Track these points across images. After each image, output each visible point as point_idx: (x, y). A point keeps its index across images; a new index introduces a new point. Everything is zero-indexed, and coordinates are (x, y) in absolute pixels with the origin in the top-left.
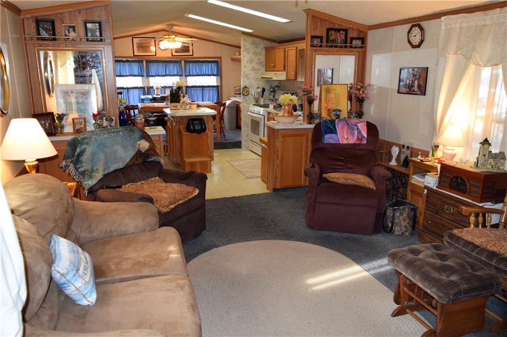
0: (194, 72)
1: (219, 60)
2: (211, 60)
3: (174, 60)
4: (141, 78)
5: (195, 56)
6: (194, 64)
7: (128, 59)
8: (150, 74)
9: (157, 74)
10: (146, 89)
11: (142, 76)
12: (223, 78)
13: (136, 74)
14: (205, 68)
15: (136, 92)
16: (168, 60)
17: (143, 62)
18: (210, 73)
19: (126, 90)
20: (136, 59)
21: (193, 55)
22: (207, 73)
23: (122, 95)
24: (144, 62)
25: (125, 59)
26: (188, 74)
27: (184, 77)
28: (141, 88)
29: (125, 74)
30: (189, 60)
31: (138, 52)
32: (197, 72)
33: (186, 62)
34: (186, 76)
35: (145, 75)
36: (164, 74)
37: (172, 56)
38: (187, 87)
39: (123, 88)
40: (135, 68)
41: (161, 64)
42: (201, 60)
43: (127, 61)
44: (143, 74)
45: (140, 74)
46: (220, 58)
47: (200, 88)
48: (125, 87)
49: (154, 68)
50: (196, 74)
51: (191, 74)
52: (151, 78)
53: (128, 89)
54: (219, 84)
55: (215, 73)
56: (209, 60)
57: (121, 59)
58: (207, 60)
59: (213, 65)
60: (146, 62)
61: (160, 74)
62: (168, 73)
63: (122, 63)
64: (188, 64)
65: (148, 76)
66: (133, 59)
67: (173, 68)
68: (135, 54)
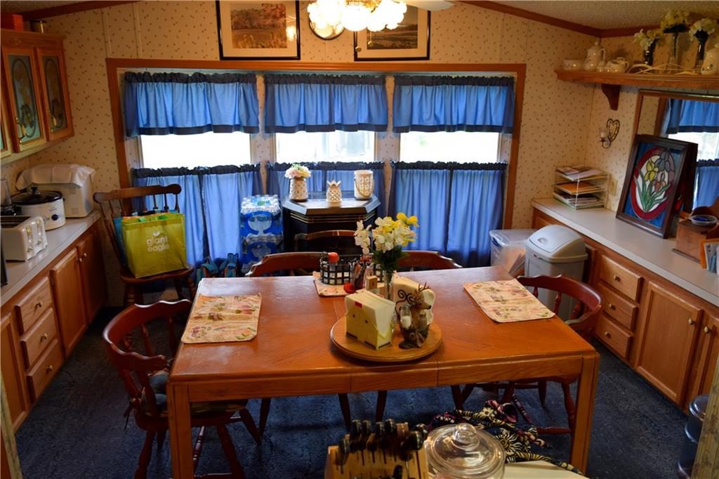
0: (426, 116)
1: (515, 75)
2: (488, 75)
3: (360, 73)
4: (247, 135)
5: (434, 59)
6: (429, 89)
7: (204, 72)
8: (279, 123)
9: (302, 122)
10: (263, 171)
11: (249, 130)
12: (523, 141)
13: (231, 123)
14: (464, 102)
15: (229, 184)
16: (340, 73)
17: (254, 82)
18: (479, 122)
19: (196, 177)
20: (231, 71)
21: (427, 58)
22: (470, 122)
23: (182, 195)
24: (260, 80)
25: (190, 72)
26: (404, 123)
27: (390, 133)
28: (246, 168)
29: (189, 125)
30: (412, 74)
31: (236, 45)
32: (436, 117)
33: (402, 81)
34: (400, 130)
35: (261, 126)
36: (326, 121)
37: (356, 59)
38: (400, 166)
39: (183, 172)
40: (227, 100)
41: (316, 87)
42: (454, 75)
43: (198, 78)
44: (253, 124)
45: (244, 124)
46: (521, 68)
47: (440, 172)
48: (191, 168)
49: (290, 101)
50: (431, 123)
51: (415, 122)
52: (280, 137)
53: (200, 173)
54: (507, 159)
55: (498, 120)
56: (480, 74)
57: (176, 71)
58: (474, 74)
59: (494, 92)
60: (266, 83)
61: (311, 122)
62: (337, 119)
63: (179, 87)
64: (406, 90)
65: (273, 128)
66: (221, 72)
67: (355, 101)
68: (225, 55)
